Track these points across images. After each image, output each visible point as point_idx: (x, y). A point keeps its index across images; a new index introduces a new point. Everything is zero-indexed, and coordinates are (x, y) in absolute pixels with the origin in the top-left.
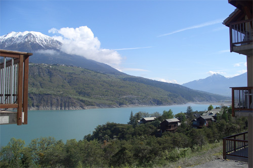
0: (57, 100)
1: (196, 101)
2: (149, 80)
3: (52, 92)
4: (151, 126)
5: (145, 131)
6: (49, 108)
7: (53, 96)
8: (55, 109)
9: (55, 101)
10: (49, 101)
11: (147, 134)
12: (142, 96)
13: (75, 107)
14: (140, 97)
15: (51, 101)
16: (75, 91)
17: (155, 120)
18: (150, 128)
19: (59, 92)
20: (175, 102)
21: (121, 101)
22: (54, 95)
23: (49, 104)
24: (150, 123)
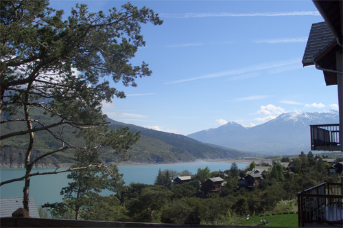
0: (20, 154)
1: (207, 158)
2: (143, 128)
3: (11, 142)
4: (190, 186)
5: (185, 192)
6: (8, 166)
7: (14, 149)
8: (16, 167)
9: (16, 155)
10: (8, 156)
11: (187, 196)
12: (136, 150)
13: (46, 164)
14: (133, 151)
15: (11, 156)
16: (44, 142)
17: (192, 179)
18: (190, 188)
19: (21, 142)
20: (180, 159)
21: (109, 157)
22: (15, 147)
23: (8, 160)
24: (187, 183)
